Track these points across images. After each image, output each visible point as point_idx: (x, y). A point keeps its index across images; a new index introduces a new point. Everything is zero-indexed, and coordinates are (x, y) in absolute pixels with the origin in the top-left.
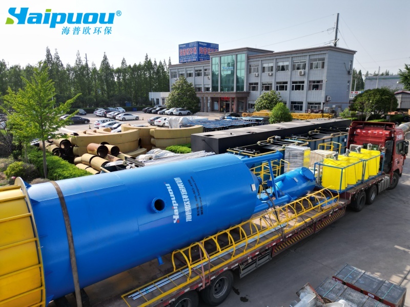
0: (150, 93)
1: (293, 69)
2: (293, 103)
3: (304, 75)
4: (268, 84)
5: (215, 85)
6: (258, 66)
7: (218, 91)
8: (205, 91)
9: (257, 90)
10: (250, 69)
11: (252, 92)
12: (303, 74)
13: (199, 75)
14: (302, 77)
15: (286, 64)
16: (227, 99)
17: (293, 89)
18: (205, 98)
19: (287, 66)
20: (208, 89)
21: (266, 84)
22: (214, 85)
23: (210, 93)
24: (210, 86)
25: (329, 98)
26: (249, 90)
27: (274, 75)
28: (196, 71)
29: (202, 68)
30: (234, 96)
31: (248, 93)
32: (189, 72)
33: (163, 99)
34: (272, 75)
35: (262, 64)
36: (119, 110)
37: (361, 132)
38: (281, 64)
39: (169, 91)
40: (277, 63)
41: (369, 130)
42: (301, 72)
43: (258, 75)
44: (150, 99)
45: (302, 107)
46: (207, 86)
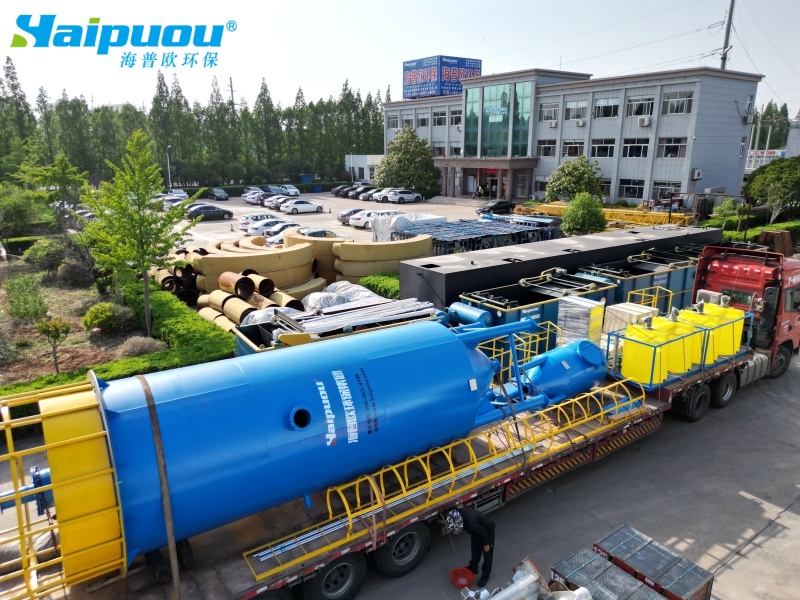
0: (347, 156)
1: (629, 113)
2: (623, 182)
3: (649, 125)
4: (576, 143)
5: (471, 143)
6: (557, 106)
7: (475, 154)
8: (451, 154)
9: (553, 155)
10: (541, 112)
11: (542, 157)
12: (646, 123)
13: (440, 122)
14: (645, 129)
15: (611, 103)
16: (493, 173)
17: (625, 155)
18: (449, 169)
19: (616, 107)
20: (457, 151)
21: (571, 143)
22: (468, 144)
23: (461, 160)
24: (462, 145)
25: (699, 174)
26: (538, 153)
27: (588, 124)
28: (436, 114)
29: (446, 110)
30: (506, 166)
31: (535, 161)
32: (421, 117)
33: (372, 169)
34: (584, 125)
35: (565, 103)
36: (289, 190)
37: (721, 267)
38: (602, 103)
39: (382, 152)
40: (594, 100)
41: (735, 264)
42: (642, 121)
43: (557, 124)
44: (347, 169)
45: (641, 190)
46: (455, 145)
